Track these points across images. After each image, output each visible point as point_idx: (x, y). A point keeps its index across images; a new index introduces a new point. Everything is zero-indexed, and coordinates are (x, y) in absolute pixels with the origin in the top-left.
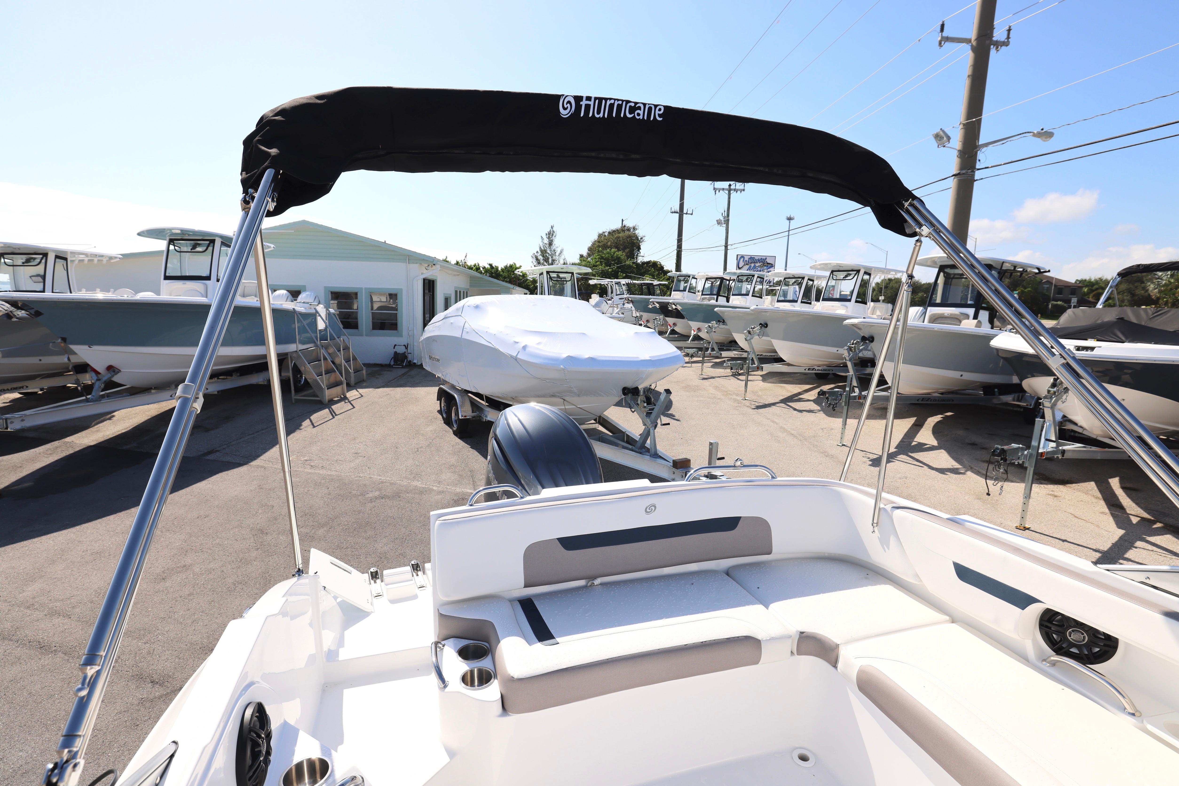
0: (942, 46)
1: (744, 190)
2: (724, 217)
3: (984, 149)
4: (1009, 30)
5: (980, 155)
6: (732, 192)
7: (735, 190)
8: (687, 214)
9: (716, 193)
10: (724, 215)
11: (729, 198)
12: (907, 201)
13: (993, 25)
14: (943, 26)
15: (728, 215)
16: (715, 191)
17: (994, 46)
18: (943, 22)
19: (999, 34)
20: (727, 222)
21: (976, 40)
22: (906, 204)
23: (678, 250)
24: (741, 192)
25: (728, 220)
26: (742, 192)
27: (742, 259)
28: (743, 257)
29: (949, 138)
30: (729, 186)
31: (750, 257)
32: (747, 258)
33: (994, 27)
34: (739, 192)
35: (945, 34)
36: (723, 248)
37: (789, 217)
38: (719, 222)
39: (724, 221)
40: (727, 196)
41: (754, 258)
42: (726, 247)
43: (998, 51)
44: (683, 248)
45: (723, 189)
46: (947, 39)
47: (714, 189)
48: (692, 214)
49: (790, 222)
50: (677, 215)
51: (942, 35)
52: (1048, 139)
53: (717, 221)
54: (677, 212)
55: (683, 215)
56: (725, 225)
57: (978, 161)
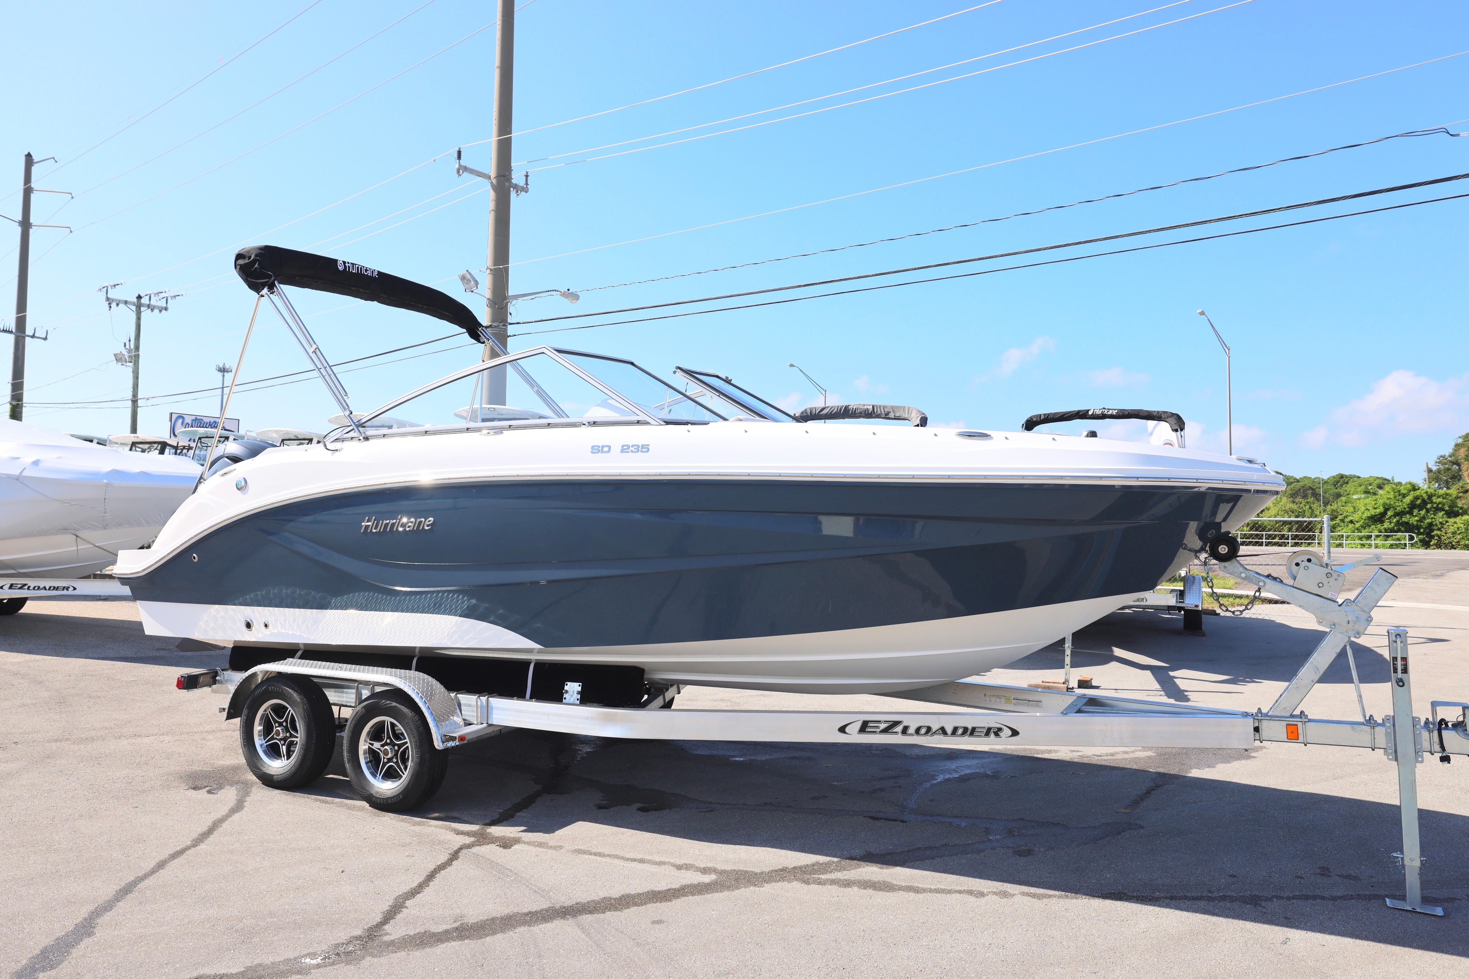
0: (460, 175)
1: (166, 309)
2: (130, 351)
3: (514, 302)
4: (527, 176)
5: (511, 308)
6: (142, 309)
7: (149, 306)
8: (33, 336)
9: (110, 307)
10: (127, 347)
11: (139, 319)
12: (480, 328)
13: (511, 167)
14: (459, 153)
15: (137, 348)
16: (110, 304)
17: (514, 189)
18: (460, 148)
19: (517, 178)
20: (135, 359)
21: (495, 178)
22: (480, 329)
23: (14, 403)
24: (160, 311)
25: (137, 357)
26: (163, 311)
27: (180, 421)
28: (181, 417)
29: (477, 283)
30: (137, 298)
31: (194, 418)
32: (188, 420)
33: (512, 169)
34: (156, 311)
35: (463, 162)
36: (130, 403)
37: (221, 366)
38: (119, 358)
39: (130, 357)
40: (133, 316)
41: (202, 420)
42: (135, 402)
43: (518, 195)
44: (25, 399)
45: (126, 302)
46: (466, 169)
47: (108, 299)
48: (45, 339)
49: (223, 376)
50: (11, 338)
51: (459, 162)
52: (575, 301)
53: (115, 355)
54: (11, 332)
55: (24, 338)
56: (131, 364)
57: (509, 314)
